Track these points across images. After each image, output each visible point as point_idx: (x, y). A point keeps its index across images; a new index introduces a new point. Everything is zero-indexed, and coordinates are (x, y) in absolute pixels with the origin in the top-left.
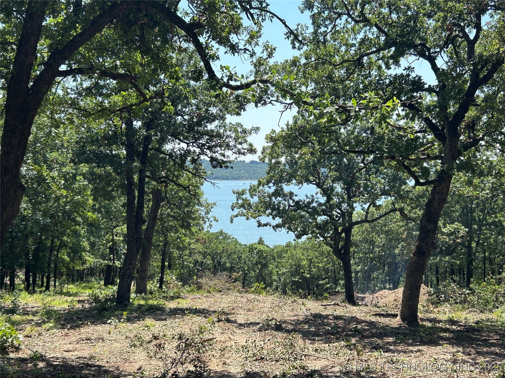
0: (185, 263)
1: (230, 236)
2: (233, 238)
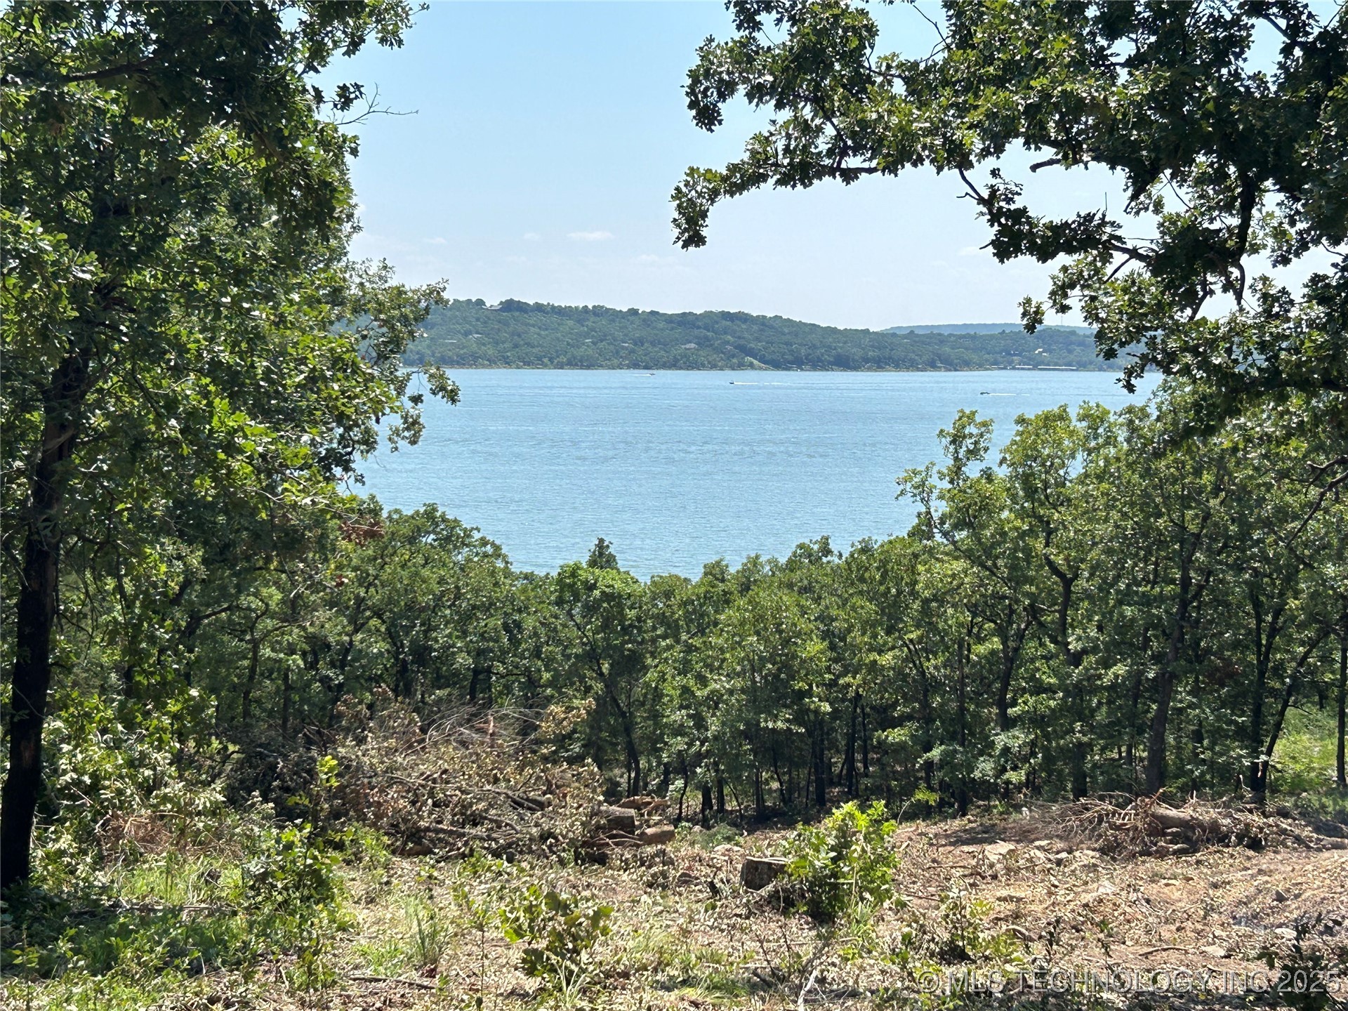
0: (266, 652)
1: (468, 533)
2: (484, 542)
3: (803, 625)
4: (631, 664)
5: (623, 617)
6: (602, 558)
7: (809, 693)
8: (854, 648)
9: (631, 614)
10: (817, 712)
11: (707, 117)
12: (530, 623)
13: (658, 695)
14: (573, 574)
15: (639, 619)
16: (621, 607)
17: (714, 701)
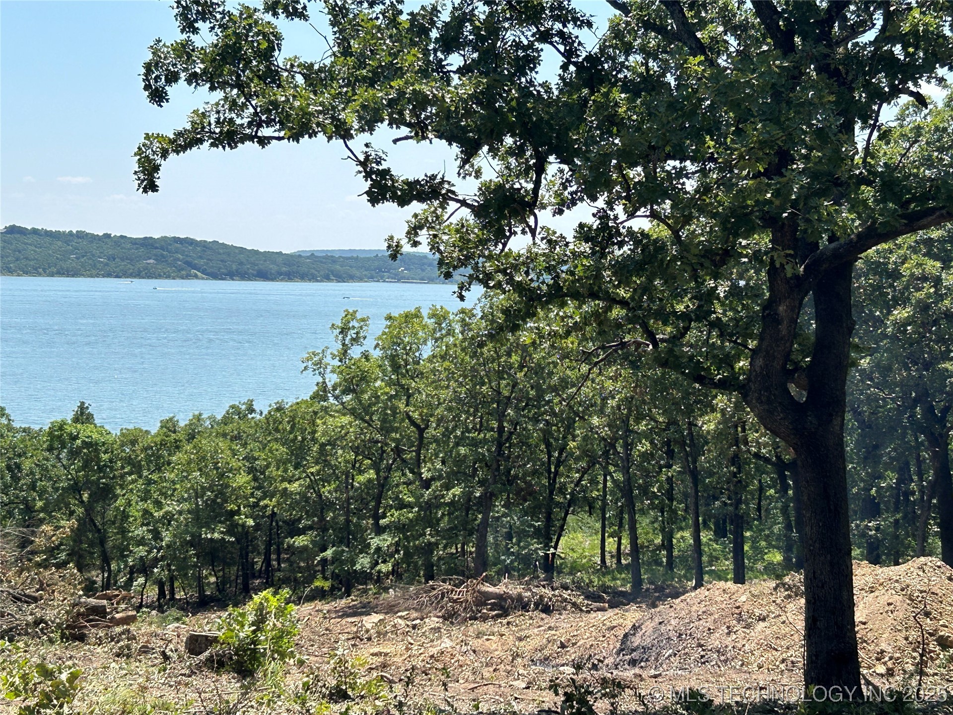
3: (234, 464)
4: (105, 494)
5: (99, 459)
6: (83, 416)
7: (238, 512)
8: (270, 479)
9: (105, 457)
10: (243, 525)
11: (158, 96)
12: (27, 465)
13: (125, 516)
14: (61, 428)
15: (111, 461)
16: (97, 451)
17: (168, 519)
